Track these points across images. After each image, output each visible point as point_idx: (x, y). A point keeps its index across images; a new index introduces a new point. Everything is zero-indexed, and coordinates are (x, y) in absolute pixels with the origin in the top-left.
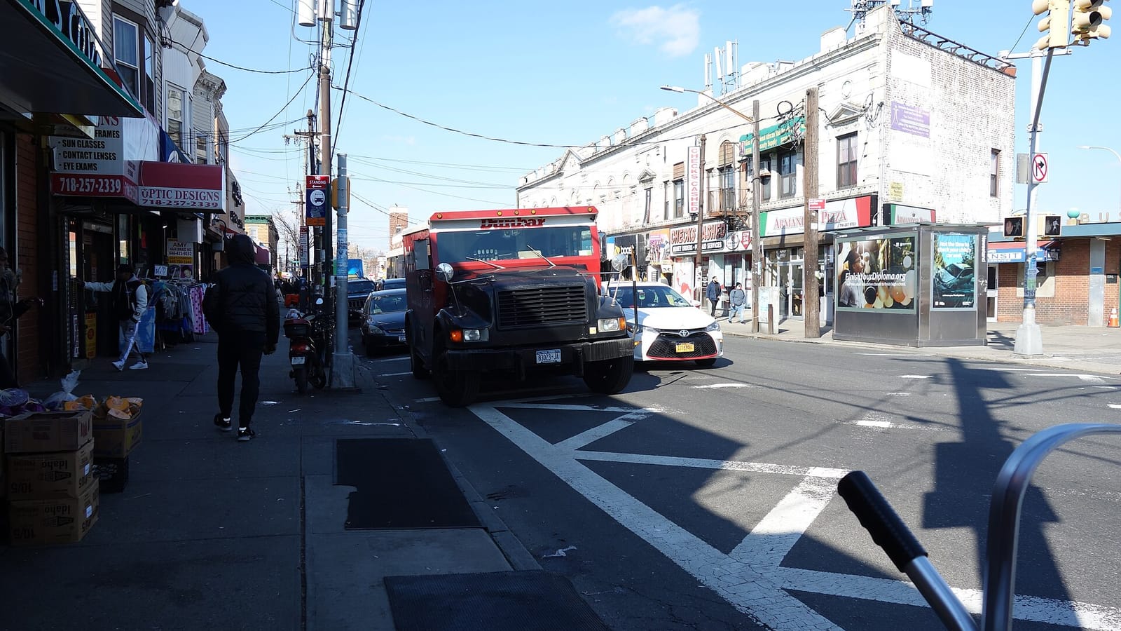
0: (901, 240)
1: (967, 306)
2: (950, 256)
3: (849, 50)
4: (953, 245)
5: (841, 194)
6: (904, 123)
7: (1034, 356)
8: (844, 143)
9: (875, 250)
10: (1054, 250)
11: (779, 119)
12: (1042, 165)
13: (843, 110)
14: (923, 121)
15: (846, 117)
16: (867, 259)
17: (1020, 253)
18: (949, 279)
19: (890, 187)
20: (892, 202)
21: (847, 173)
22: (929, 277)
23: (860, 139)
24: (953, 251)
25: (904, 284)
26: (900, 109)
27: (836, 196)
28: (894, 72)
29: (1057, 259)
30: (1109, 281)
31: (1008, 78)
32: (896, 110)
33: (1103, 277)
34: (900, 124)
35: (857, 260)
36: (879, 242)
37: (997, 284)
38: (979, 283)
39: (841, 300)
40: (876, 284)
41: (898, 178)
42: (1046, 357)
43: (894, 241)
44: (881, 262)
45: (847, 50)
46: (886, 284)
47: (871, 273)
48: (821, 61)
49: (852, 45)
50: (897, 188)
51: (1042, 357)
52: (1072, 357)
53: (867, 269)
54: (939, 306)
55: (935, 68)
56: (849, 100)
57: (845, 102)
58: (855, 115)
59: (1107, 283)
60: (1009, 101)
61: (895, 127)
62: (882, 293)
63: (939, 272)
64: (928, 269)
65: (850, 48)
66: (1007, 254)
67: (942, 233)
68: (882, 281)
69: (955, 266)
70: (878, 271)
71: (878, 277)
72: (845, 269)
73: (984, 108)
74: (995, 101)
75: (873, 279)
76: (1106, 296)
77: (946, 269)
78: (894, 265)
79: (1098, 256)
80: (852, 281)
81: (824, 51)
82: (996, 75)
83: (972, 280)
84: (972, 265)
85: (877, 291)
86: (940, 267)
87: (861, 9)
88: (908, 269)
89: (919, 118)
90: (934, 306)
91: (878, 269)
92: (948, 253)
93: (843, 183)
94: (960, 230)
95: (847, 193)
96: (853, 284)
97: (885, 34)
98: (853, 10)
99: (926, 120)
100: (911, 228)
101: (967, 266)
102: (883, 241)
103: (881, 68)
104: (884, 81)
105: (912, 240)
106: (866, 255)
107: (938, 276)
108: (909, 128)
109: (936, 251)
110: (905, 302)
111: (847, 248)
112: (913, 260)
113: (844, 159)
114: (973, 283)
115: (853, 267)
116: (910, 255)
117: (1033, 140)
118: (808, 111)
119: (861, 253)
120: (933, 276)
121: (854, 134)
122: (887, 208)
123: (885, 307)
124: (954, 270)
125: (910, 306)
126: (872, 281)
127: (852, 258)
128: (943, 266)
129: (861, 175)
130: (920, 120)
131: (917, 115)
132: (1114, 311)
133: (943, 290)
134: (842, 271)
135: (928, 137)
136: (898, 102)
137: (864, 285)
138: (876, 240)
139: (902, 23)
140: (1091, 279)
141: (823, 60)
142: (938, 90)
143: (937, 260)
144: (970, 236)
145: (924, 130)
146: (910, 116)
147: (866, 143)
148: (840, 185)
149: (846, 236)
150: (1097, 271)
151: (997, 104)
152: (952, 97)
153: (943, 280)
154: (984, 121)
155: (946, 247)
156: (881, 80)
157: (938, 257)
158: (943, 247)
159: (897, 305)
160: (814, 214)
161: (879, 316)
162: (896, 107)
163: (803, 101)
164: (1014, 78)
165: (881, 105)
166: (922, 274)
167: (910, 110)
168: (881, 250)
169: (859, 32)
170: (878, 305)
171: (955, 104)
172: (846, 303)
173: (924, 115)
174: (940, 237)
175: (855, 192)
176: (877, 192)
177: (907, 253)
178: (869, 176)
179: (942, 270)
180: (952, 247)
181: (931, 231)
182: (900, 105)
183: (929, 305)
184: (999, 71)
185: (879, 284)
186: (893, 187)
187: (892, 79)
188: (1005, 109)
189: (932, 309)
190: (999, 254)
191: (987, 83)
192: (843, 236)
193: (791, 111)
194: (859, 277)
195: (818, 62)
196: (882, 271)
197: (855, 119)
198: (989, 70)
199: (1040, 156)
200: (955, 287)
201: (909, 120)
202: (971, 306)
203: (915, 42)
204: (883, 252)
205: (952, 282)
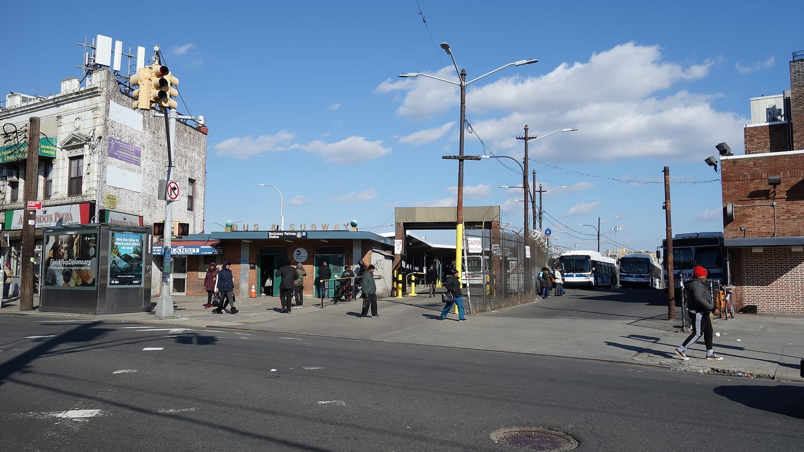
0: (89, 236)
1: (136, 284)
2: (124, 248)
3: (79, 96)
4: (127, 240)
5: (70, 200)
6: (119, 153)
7: (167, 317)
8: (74, 163)
9: (71, 241)
10: (220, 247)
11: (4, 137)
12: (175, 189)
13: (73, 138)
14: (135, 154)
15: (74, 143)
16: (66, 248)
17: (198, 249)
18: (123, 264)
19: (105, 197)
20: (107, 209)
21: (75, 184)
22: (107, 264)
23: (86, 161)
24: (127, 245)
25: (89, 268)
26: (116, 143)
27: (66, 201)
28: (112, 117)
29: (222, 253)
30: (251, 268)
31: (202, 134)
32: (113, 144)
33: (248, 266)
34: (116, 153)
35: (59, 249)
36: (74, 236)
37: (186, 270)
38: (146, 268)
39: (47, 280)
40: (71, 268)
41: (113, 192)
42: (176, 318)
43: (84, 236)
44: (75, 252)
45: (78, 95)
46: (78, 268)
47: (68, 260)
48: (60, 100)
49: (82, 92)
50: (112, 199)
51: (173, 318)
52: (191, 317)
53: (66, 256)
54: (114, 284)
55: (145, 119)
56: (78, 132)
57: (76, 133)
58: (82, 143)
59: (250, 269)
60: (202, 149)
61: (111, 155)
62: (75, 275)
63: (115, 259)
64: (106, 258)
65: (80, 95)
66: (191, 249)
67: (119, 231)
68: (75, 265)
69: (127, 255)
70: (72, 258)
71: (73, 262)
72: (50, 256)
73: (183, 151)
74: (192, 147)
75: (69, 264)
76: (250, 277)
77: (121, 257)
78: (84, 255)
79: (245, 253)
80: (55, 266)
81: (63, 92)
82: (192, 131)
83: (140, 266)
84: (141, 254)
85: (72, 273)
86: (116, 256)
87: (90, 69)
88: (92, 257)
89: (132, 151)
90: (111, 284)
91: (73, 256)
92: (122, 246)
93: (73, 192)
94: (132, 230)
95: (74, 199)
96: (55, 268)
97: (105, 89)
98: (84, 67)
99: (138, 154)
100: (95, 227)
101: (137, 255)
102: (77, 235)
103: (101, 112)
104: (102, 121)
105: (96, 235)
106: (65, 245)
107: (114, 262)
108: (125, 158)
109: (113, 244)
110: (89, 282)
111: (52, 240)
112: (96, 250)
113: (74, 175)
114: (142, 267)
115: (56, 255)
116: (94, 247)
117: (169, 171)
118: (30, 134)
119: (62, 244)
120: (110, 262)
121: (81, 157)
122: (103, 213)
123: (76, 285)
124: (127, 258)
125: (93, 284)
126: (68, 266)
127: (56, 248)
128: (118, 255)
129: (84, 188)
130: (133, 153)
131: (131, 149)
132: (253, 287)
133: (118, 272)
134: (48, 257)
135: (139, 165)
136: (115, 138)
137: (63, 268)
138: (72, 235)
139: (120, 83)
140: (242, 267)
141: (61, 100)
142: (148, 135)
143: (114, 250)
144: (139, 235)
145: (136, 160)
146: (125, 149)
147: (89, 164)
148: (70, 193)
149: (52, 231)
150: (245, 262)
151: (194, 150)
152: (159, 141)
153: (118, 265)
154: (184, 160)
155: (121, 242)
156: (100, 121)
157: (115, 248)
158: (119, 242)
159: (84, 284)
160: (31, 213)
161: (72, 292)
162: (113, 141)
163: (26, 125)
164: (206, 134)
165: (100, 138)
166: (101, 261)
167: (124, 145)
168: (75, 242)
169: (88, 84)
170: (72, 283)
171: (161, 145)
172: (50, 282)
173: (136, 150)
174: (116, 234)
175: (79, 199)
176: (95, 201)
177: (92, 245)
178: (90, 189)
179: (117, 258)
180: (125, 242)
181: (109, 229)
182: (117, 140)
183: (106, 285)
184: (196, 129)
185: (73, 268)
186: (108, 198)
187: (110, 122)
188: (199, 154)
189: (108, 286)
190: (186, 249)
191: (186, 135)
192: (49, 231)
193: (16, 131)
194: (59, 262)
195: (57, 100)
196: (75, 258)
197: (81, 146)
198: (187, 127)
199: (174, 183)
200: (126, 271)
201: (124, 151)
202: (140, 284)
203: (130, 99)
204: (77, 244)
205: (126, 266)
